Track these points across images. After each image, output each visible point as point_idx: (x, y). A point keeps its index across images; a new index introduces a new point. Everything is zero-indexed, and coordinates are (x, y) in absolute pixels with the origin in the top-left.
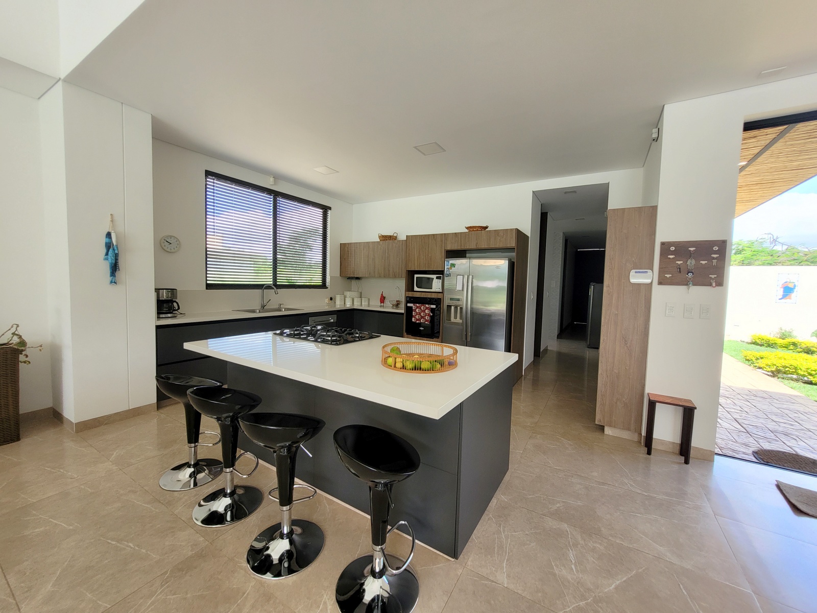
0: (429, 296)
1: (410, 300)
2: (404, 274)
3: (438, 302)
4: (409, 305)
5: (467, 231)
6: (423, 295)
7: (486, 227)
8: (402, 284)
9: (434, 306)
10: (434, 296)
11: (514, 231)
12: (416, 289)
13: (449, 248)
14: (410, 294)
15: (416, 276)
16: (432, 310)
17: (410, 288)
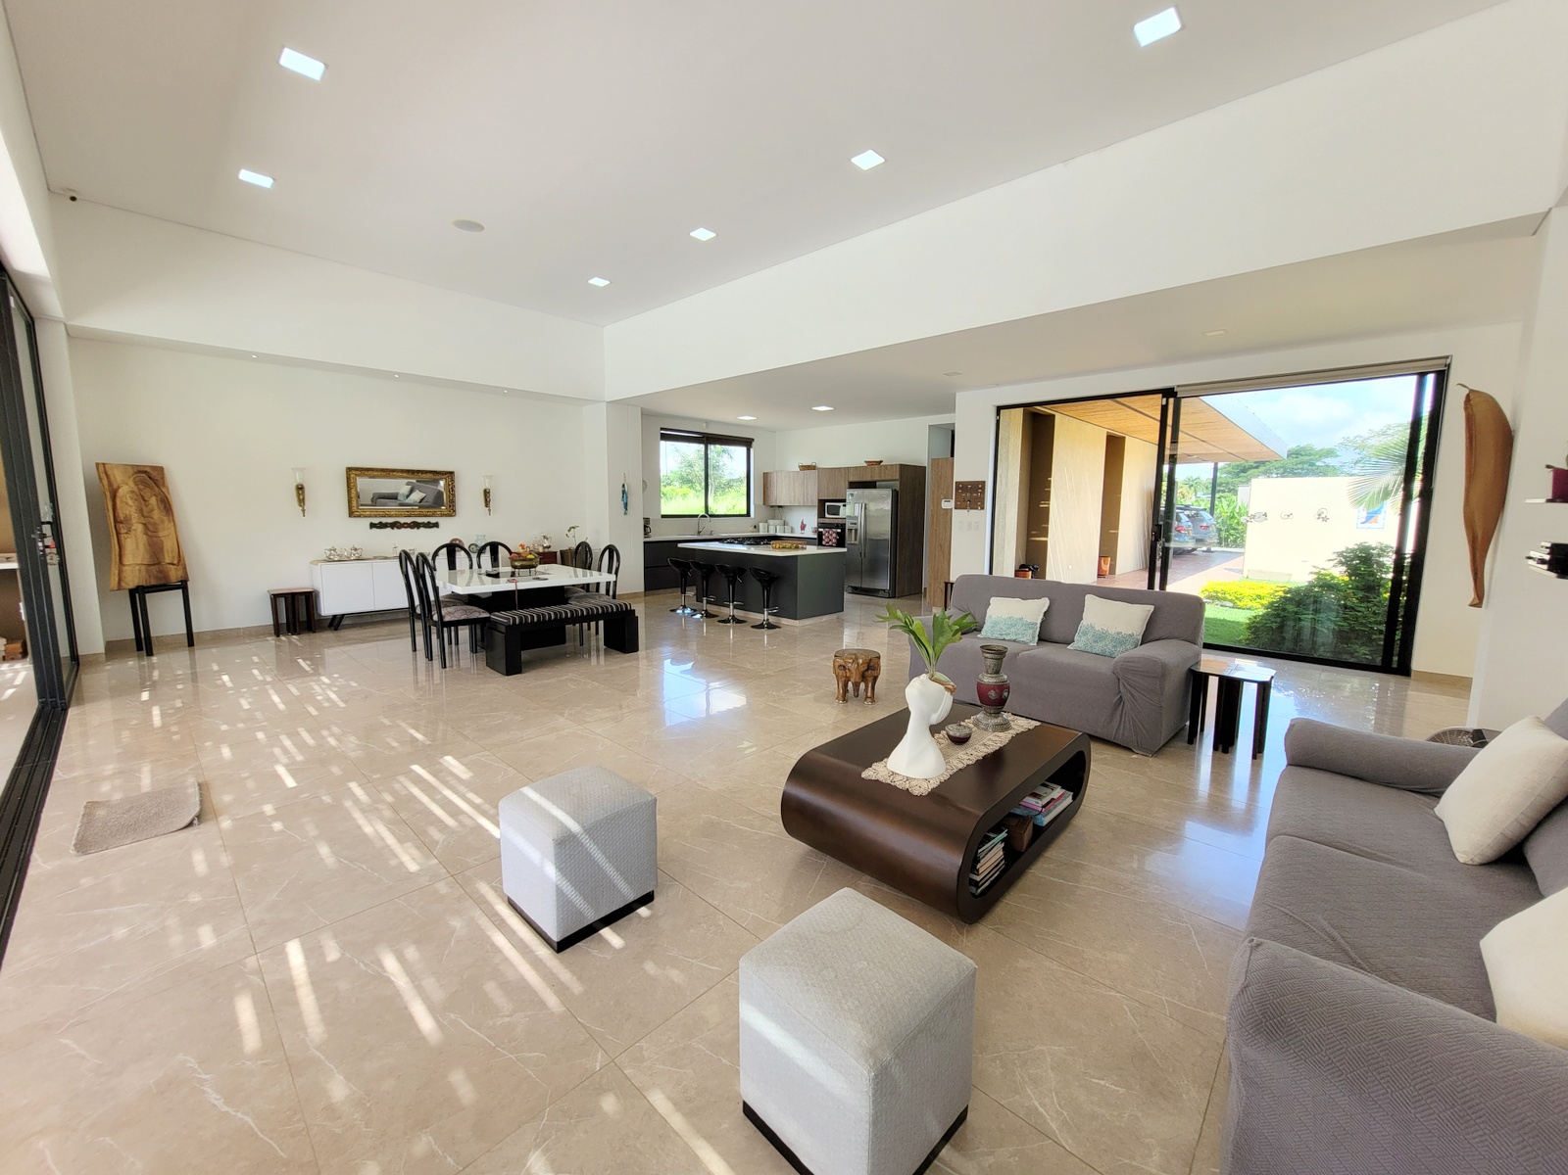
0: (836, 521)
1: (821, 525)
2: (816, 504)
3: (843, 526)
4: (820, 530)
5: (865, 465)
6: (832, 521)
7: (881, 462)
8: (815, 512)
9: (839, 530)
10: (840, 521)
11: (898, 467)
12: (827, 515)
13: (851, 480)
14: (822, 520)
15: (827, 504)
16: (838, 534)
17: (821, 515)
